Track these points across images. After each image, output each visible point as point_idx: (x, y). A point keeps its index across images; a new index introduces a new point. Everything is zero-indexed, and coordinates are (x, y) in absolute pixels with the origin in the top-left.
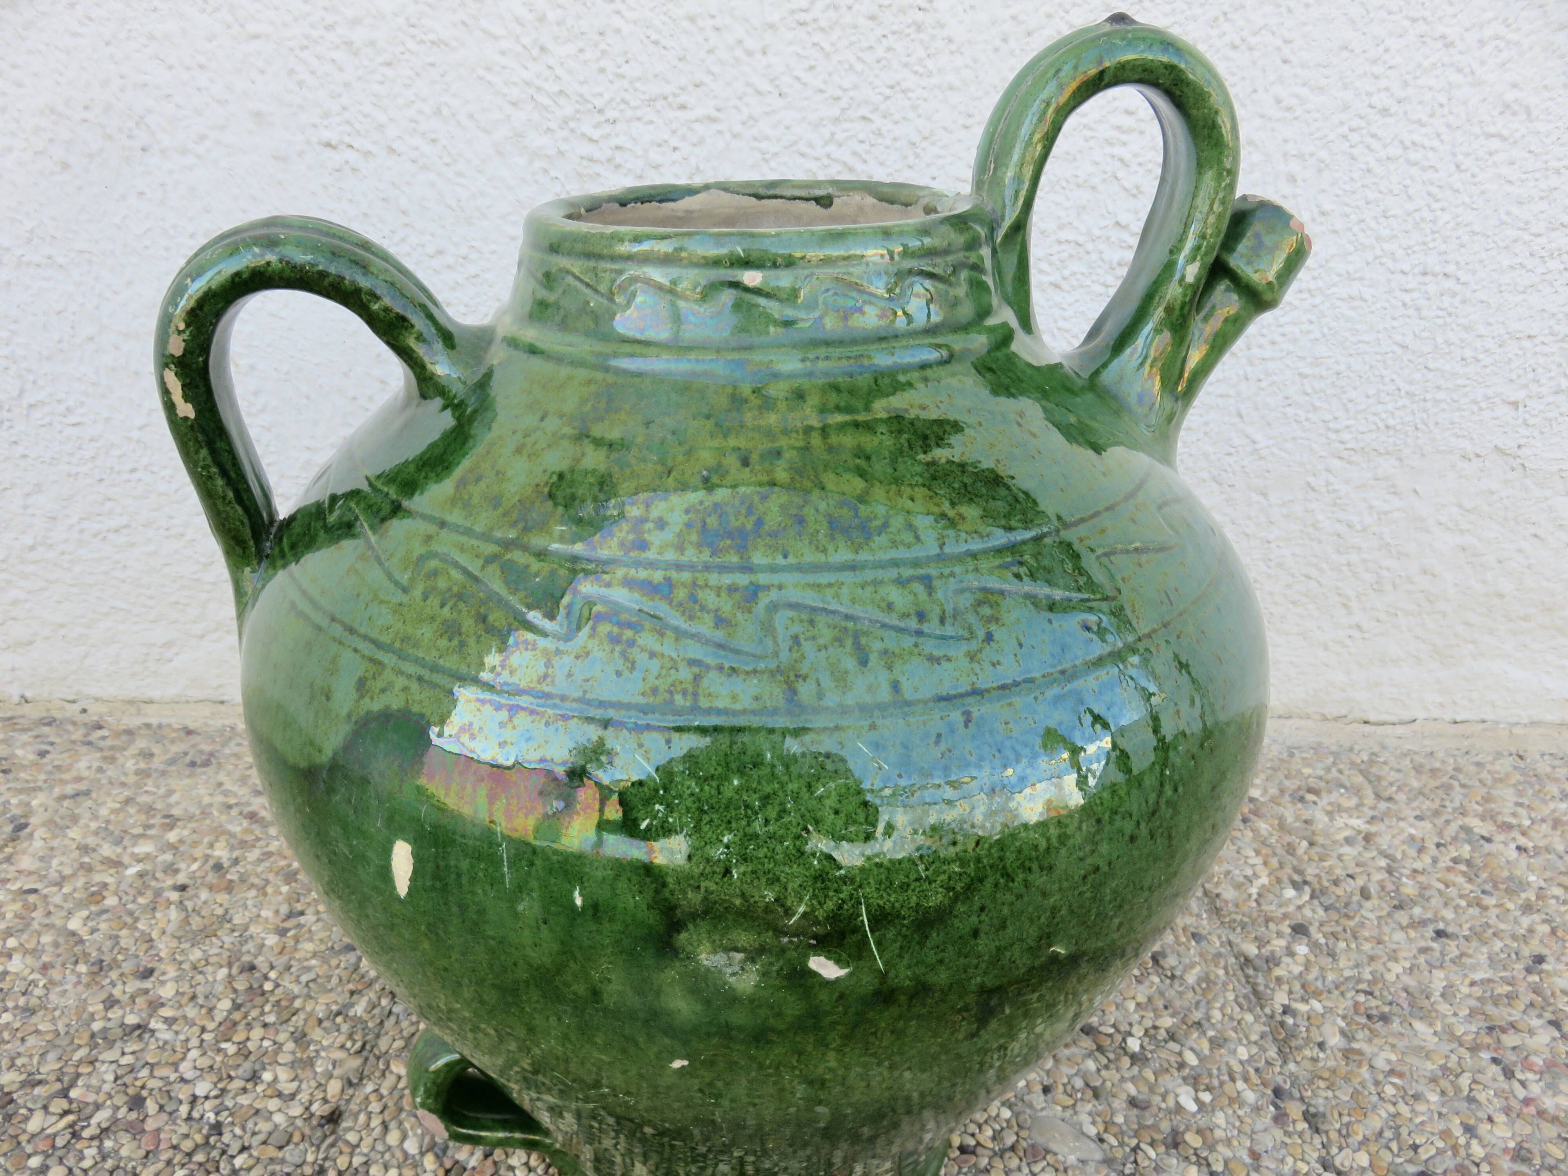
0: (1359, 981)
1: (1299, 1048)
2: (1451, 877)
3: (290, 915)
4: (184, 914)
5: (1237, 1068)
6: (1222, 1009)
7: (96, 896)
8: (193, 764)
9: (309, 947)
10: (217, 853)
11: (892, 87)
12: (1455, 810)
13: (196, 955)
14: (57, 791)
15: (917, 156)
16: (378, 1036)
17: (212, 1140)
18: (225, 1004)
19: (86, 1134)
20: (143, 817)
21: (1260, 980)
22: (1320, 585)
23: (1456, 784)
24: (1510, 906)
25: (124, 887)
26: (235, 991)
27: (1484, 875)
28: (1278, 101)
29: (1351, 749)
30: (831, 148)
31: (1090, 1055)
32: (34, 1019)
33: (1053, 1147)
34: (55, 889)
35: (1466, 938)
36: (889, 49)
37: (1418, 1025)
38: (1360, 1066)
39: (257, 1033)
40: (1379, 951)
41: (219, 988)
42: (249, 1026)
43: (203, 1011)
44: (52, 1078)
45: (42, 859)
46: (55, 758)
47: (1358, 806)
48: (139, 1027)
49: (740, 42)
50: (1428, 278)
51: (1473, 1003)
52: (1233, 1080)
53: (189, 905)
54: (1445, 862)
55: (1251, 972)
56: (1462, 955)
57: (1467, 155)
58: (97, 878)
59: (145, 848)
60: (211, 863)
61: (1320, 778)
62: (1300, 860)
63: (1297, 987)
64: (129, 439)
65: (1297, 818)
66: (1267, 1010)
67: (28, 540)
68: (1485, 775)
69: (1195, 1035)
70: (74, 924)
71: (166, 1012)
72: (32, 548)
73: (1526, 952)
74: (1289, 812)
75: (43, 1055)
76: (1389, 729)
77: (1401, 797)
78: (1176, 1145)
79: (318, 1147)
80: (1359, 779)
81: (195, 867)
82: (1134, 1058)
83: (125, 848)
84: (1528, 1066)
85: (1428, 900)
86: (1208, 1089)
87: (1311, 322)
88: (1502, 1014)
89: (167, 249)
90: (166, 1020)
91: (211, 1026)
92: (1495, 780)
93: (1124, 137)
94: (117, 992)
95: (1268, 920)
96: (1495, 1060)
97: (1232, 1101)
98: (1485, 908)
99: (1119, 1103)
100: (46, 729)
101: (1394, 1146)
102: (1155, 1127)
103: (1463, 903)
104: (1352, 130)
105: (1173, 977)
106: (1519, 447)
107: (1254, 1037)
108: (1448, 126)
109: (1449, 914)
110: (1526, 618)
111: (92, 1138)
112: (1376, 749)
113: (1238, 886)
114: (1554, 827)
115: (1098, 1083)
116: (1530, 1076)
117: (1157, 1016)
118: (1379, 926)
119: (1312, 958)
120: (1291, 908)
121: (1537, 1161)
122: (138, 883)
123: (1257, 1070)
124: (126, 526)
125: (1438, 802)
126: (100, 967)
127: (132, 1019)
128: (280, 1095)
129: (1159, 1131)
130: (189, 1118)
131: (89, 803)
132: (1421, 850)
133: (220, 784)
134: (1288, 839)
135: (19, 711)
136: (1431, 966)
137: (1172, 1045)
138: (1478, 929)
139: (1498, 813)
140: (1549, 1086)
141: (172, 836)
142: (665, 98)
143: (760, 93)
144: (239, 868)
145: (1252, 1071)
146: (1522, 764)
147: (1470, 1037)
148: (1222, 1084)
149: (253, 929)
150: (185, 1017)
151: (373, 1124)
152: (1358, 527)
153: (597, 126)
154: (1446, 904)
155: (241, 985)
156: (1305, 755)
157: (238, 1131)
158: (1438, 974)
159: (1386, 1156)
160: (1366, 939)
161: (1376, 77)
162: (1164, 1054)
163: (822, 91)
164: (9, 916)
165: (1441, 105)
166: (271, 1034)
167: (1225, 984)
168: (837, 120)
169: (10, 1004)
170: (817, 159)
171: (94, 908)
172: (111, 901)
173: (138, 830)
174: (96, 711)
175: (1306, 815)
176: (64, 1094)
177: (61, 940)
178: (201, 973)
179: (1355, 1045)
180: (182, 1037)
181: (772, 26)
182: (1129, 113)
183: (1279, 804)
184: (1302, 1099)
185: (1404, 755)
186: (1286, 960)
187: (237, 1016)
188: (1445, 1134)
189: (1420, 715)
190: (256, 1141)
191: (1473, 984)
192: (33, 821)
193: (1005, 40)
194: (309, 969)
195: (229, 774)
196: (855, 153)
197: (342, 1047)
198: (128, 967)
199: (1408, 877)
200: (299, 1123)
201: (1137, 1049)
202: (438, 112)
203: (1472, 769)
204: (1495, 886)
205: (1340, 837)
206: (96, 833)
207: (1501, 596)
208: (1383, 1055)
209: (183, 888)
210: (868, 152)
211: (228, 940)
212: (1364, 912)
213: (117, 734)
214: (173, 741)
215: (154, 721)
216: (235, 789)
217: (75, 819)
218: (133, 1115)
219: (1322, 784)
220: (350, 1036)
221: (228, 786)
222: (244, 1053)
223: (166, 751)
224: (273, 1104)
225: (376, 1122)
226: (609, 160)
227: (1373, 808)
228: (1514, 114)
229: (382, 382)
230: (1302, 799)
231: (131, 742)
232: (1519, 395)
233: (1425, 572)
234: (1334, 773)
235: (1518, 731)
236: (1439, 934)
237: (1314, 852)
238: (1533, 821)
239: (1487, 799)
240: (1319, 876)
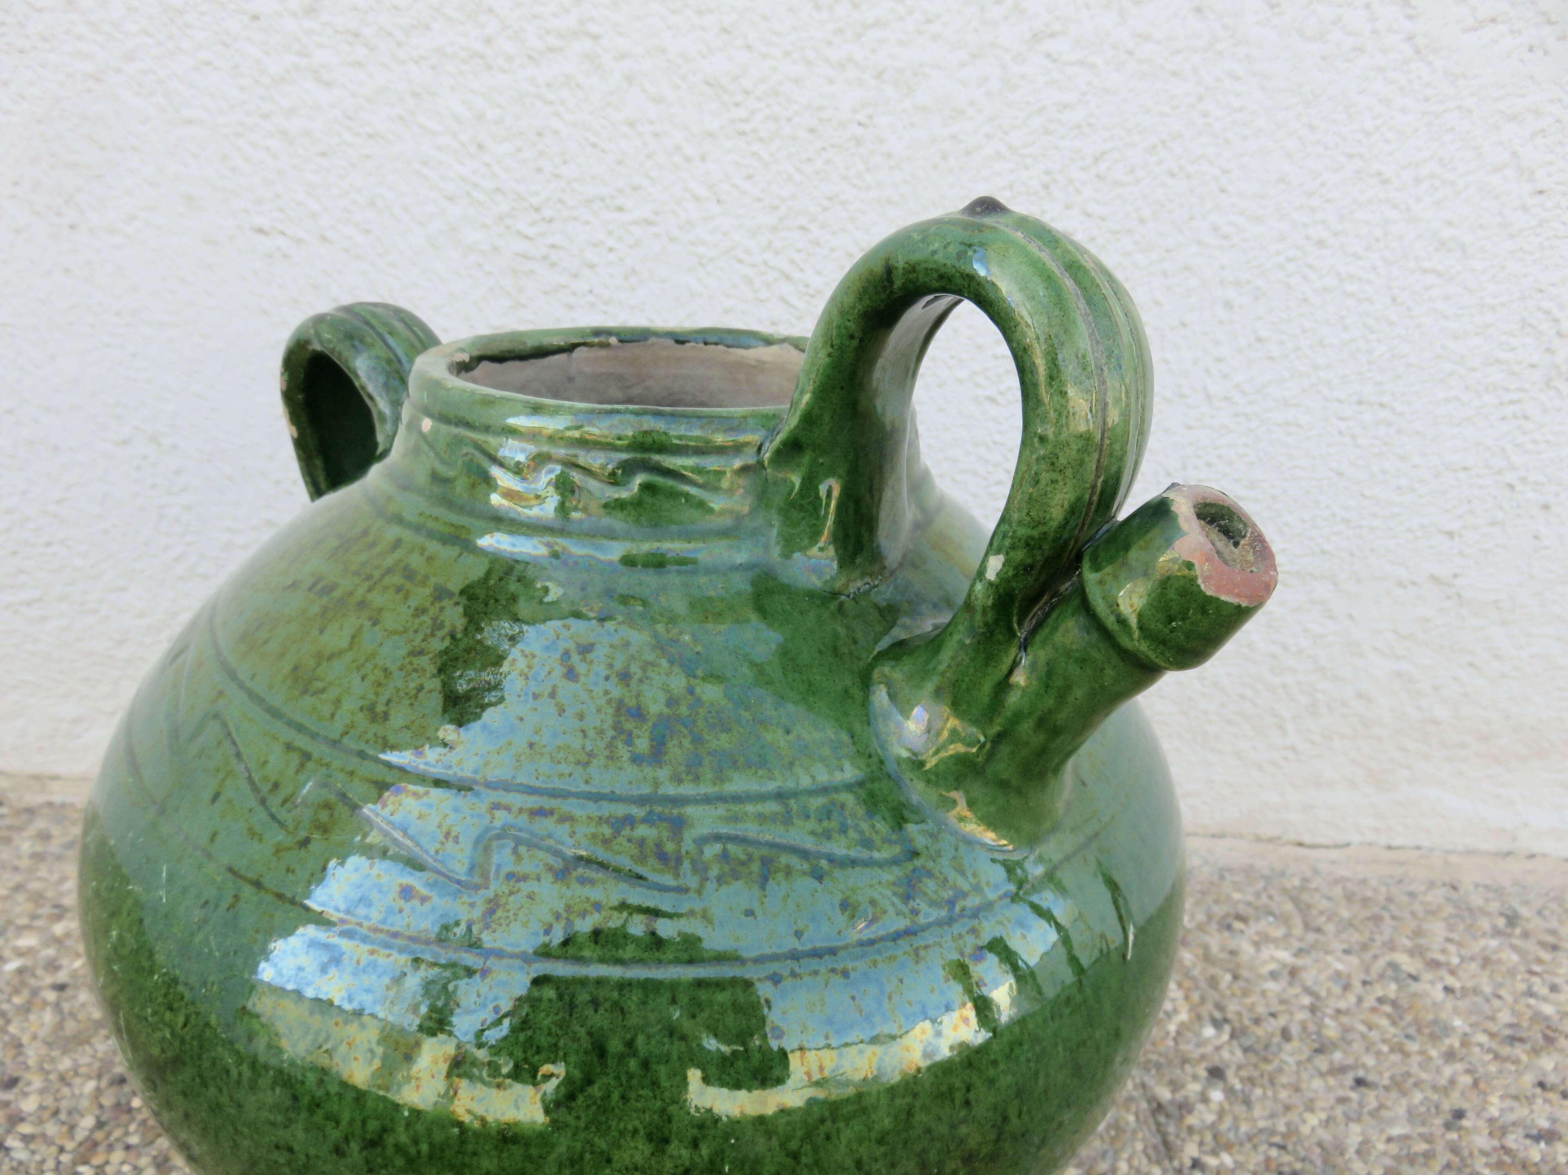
0: (1273, 1133)
2: (1375, 1019)
4: (58, 1018)
6: (1129, 1161)
11: (830, 199)
12: (1384, 944)
13: (65, 1064)
18: (88, 1122)
20: (30, 906)
21: (1171, 1129)
22: (1255, 705)
23: (1386, 915)
24: (1433, 1053)
26: (101, 1107)
27: (1409, 1018)
28: (1216, 229)
29: (1283, 874)
35: (1387, 1088)
36: (828, 162)
39: (118, 1155)
40: (1296, 1100)
41: (85, 1103)
42: (111, 1148)
43: (65, 1129)
47: (1287, 936)
49: (678, 148)
50: (1364, 408)
51: (1388, 1162)
53: (66, 1006)
54: (1370, 1002)
55: (1162, 1119)
56: (1381, 1106)
57: (1403, 289)
59: (28, 941)
61: (1249, 904)
62: (1223, 995)
63: (1208, 1137)
64: (45, 512)
65: (1223, 949)
66: (1176, 1163)
68: (1417, 907)
71: (25, 1129)
73: (1446, 1106)
74: (1215, 941)
76: (1322, 853)
77: (1330, 928)
80: (1289, 907)
81: (78, 964)
83: (7, 940)
85: (1350, 1043)
87: (1246, 445)
89: (92, 326)
90: (24, 1138)
91: (70, 1145)
92: (1427, 913)
95: (1185, 1061)
98: (1406, 1055)
103: (1385, 1049)
104: (1289, 260)
106: (1455, 576)
108: (1385, 260)
109: (1369, 1060)
110: (1462, 746)
112: (1309, 874)
114: (1484, 966)
118: (1298, 1072)
119: (1227, 1106)
120: (1209, 1049)
122: (16, 981)
124: (39, 600)
125: (1367, 935)
132: (1347, 987)
134: (1211, 971)
136: (1348, 1119)
138: (1399, 1078)
139: (1428, 949)
141: (59, 928)
142: (602, 200)
143: (697, 199)
146: (1454, 895)
150: (44, 1135)
152: (1294, 649)
153: (533, 224)
154: (1368, 1049)
155: (108, 1100)
156: (1236, 879)
158: (1355, 1128)
160: (1284, 1086)
161: (1313, 210)
163: (759, 200)
165: (1377, 240)
166: (132, 1157)
167: (1134, 1132)
168: (774, 229)
170: (753, 266)
173: (23, 921)
175: (1232, 944)
178: (69, 1085)
180: (38, 1158)
181: (711, 135)
183: (1205, 932)
185: (1336, 882)
186: (1200, 1107)
187: (99, 1135)
189: (1355, 838)
191: (1390, 1140)
193: (944, 158)
196: (793, 262)
199: (1332, 1017)
202: (372, 204)
203: (1405, 899)
204: (1419, 1031)
205: (1265, 970)
207: (1436, 722)
209: (61, 988)
212: (1284, 1056)
219: (1250, 911)
223: (66, 833)
226: (545, 258)
227: (1301, 939)
228: (1450, 251)
230: (1229, 927)
231: (31, 822)
232: (1454, 525)
233: (1359, 696)
234: (1264, 899)
235: (1453, 859)
236: (1360, 1082)
237: (1238, 986)
238: (1463, 959)
239: (1418, 933)
240: (1239, 1014)
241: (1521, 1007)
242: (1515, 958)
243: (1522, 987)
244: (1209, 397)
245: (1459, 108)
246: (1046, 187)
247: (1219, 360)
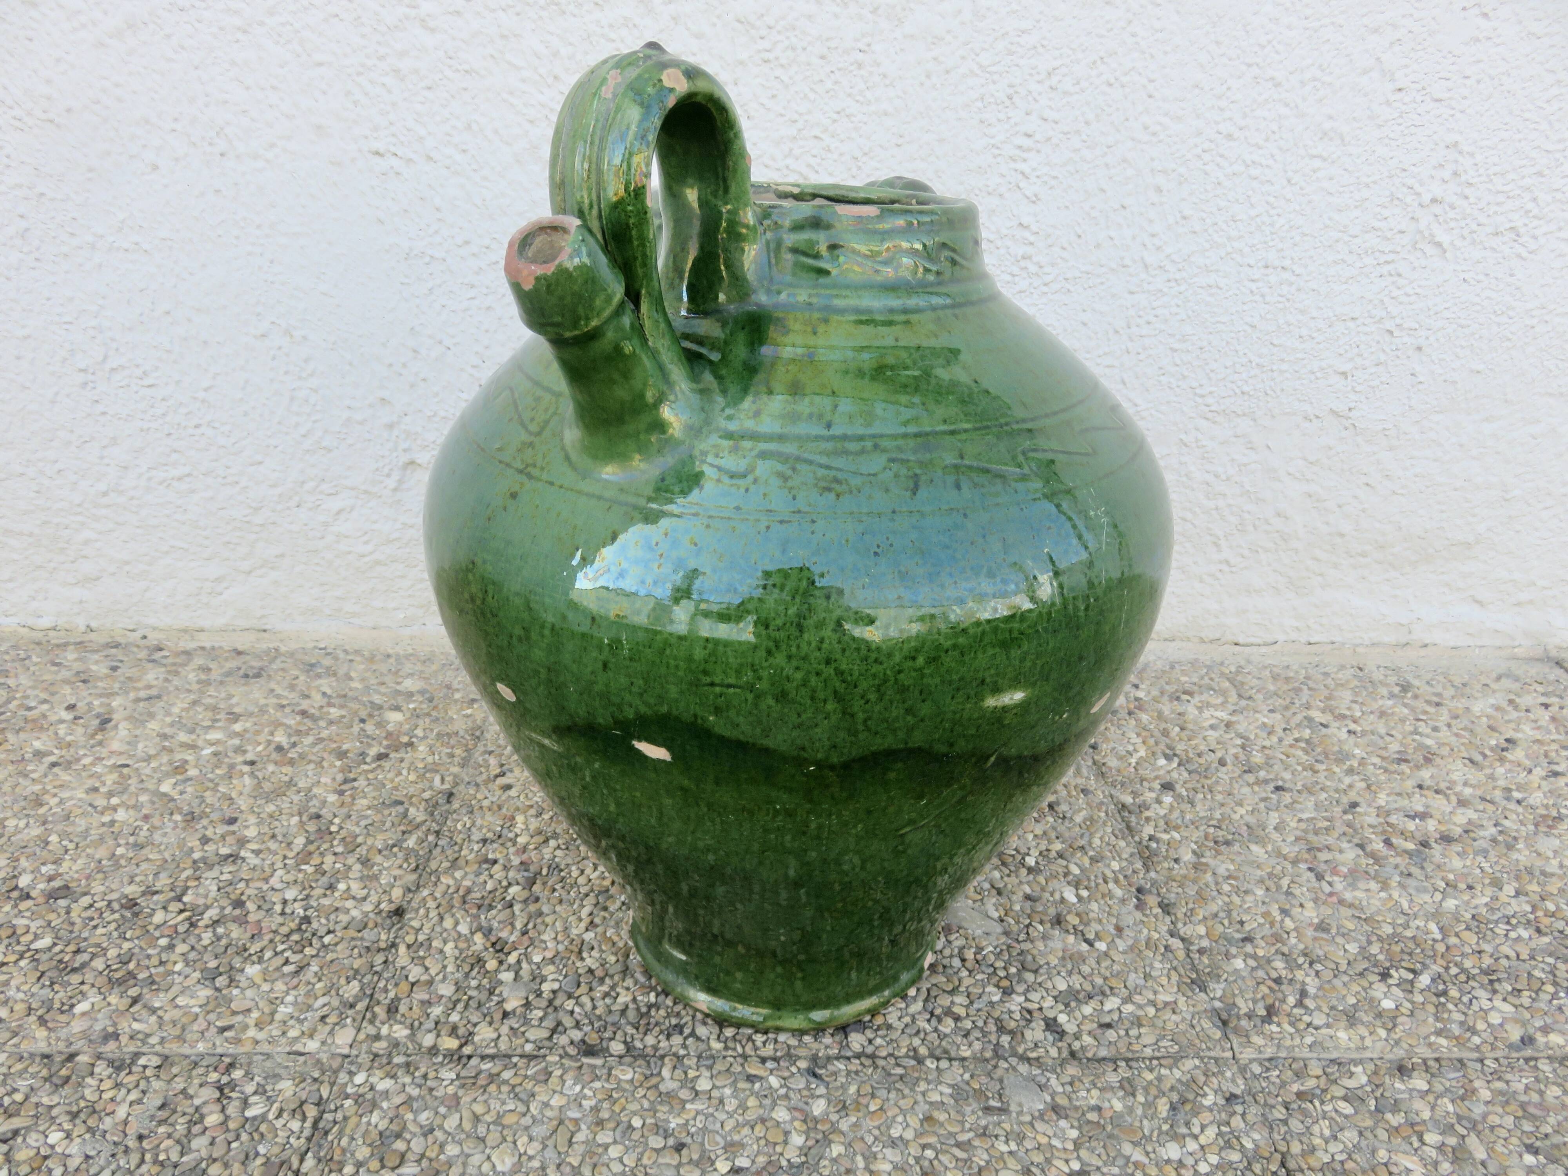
0: (1211, 819)
1: (1159, 863)
2: (1292, 751)
3: (346, 781)
4: (256, 781)
5: (1109, 874)
6: (1101, 839)
7: (180, 768)
8: (246, 676)
9: (365, 802)
10: (277, 739)
11: (838, 113)
12: (1301, 705)
13: (270, 808)
14: (132, 695)
15: (859, 168)
16: (428, 860)
17: (304, 927)
18: (300, 841)
19: (200, 924)
20: (210, 714)
21: (1133, 819)
22: (1195, 526)
23: (1305, 687)
24: (1337, 770)
25: (201, 762)
26: (307, 832)
27: (1319, 750)
28: (1146, 128)
29: (1222, 664)
30: (790, 161)
31: (996, 868)
32: (144, 851)
33: (964, 924)
34: (144, 764)
35: (1299, 792)
36: (836, 82)
37: (1254, 848)
38: (1205, 872)
39: (329, 859)
41: (294, 830)
42: (322, 855)
43: (283, 845)
44: (167, 889)
45: (129, 743)
46: (125, 671)
47: (1223, 703)
48: (231, 855)
50: (1269, 271)
51: (1299, 833)
52: (1106, 882)
53: (260, 775)
54: (1288, 740)
55: (1126, 814)
56: (1295, 802)
57: (1296, 172)
58: (178, 757)
59: (215, 735)
60: (273, 746)
61: (1195, 684)
62: (1173, 740)
63: (1162, 823)
64: (195, 398)
65: (1172, 712)
66: (1137, 838)
67: (102, 487)
68: (1329, 681)
69: (1079, 855)
70: (165, 788)
71: (253, 846)
72: (105, 494)
73: (1345, 800)
74: (1167, 708)
75: (156, 874)
76: (1255, 649)
77: (1259, 697)
78: (1059, 922)
79: (389, 930)
80: (1227, 684)
81: (260, 748)
82: (1030, 870)
83: (198, 736)
84: (1335, 872)
85: (1272, 766)
86: (1086, 888)
88: (1319, 840)
89: (237, 238)
90: (253, 851)
91: (291, 854)
92: (1337, 685)
93: (1025, 155)
94: (209, 833)
95: (1142, 780)
96: (1310, 869)
97: (1103, 896)
98: (1316, 772)
99: (1018, 897)
100: (114, 651)
101: (1226, 922)
102: (1045, 913)
103: (1300, 768)
104: (1204, 151)
105: (1064, 817)
106: (1350, 410)
107: (1125, 856)
108: (1281, 149)
109: (1287, 776)
110: (1364, 555)
111: (207, 927)
112: (1243, 663)
113: (1121, 758)
114: (1380, 717)
115: (1001, 885)
116: (1336, 878)
117: (1050, 842)
118: (1231, 784)
119: (1175, 805)
120: (1162, 772)
121: (1334, 931)
122: (214, 760)
123: (1125, 877)
124: (189, 475)
125: (1288, 700)
126: (191, 818)
127: (224, 851)
128: (354, 898)
129: (1046, 914)
130: (283, 913)
131: (162, 704)
132: (1269, 733)
133: (272, 691)
134: (1164, 725)
135: (86, 638)
136: (1269, 809)
137: (1060, 861)
138: (1309, 785)
139: (1337, 708)
140: (1349, 885)
141: (238, 727)
144: (298, 749)
145: (1121, 877)
146: (1361, 674)
147: (1292, 855)
148: (1097, 885)
149: (315, 790)
150: (268, 849)
151: (431, 915)
152: (1224, 477)
154: (1286, 769)
155: (312, 827)
156: (1183, 668)
157: (323, 921)
158: (1274, 815)
159: (1220, 929)
160: (1219, 792)
161: (1222, 110)
162: (1053, 867)
163: (782, 115)
164: (109, 783)
165: (1274, 132)
166: (341, 859)
167: (1104, 824)
168: (794, 138)
169: (122, 842)
171: (179, 777)
172: (192, 772)
173: (207, 723)
174: (154, 638)
175: (1180, 709)
176: (179, 899)
177: (155, 799)
178: (277, 820)
179: (1203, 860)
180: (268, 862)
181: (742, 63)
182: (1029, 136)
183: (1159, 702)
184: (1159, 894)
185: (1265, 667)
186: (1155, 806)
187: (311, 848)
188: (1266, 915)
189: (1281, 638)
190: (338, 927)
191: (1300, 820)
192: (116, 717)
193: (928, 77)
194: (366, 817)
195: (278, 683)
196: (809, 166)
197: (401, 867)
198: (215, 816)
199: (1258, 751)
200: (371, 915)
201: (1033, 864)
202: (469, 127)
203: (1320, 677)
204: (1327, 757)
205: (1206, 724)
206: (172, 725)
207: (1342, 535)
208: (1224, 866)
209: (252, 763)
210: (819, 165)
211: (296, 798)
212: (1220, 775)
213: (178, 654)
214: (226, 659)
215: (208, 645)
216: (286, 693)
217: (152, 716)
218: (238, 912)
219: (1196, 688)
220: (406, 860)
221: (279, 691)
222: (320, 870)
223: (222, 667)
224: (349, 904)
225: (433, 914)
227: (1236, 704)
228: (1331, 139)
229: (415, 351)
230: (1178, 699)
231: (189, 661)
232: (1347, 367)
233: (1279, 515)
234: (1206, 680)
235: (1360, 650)
236: (1278, 789)
237: (1184, 735)
238: (1363, 713)
239: (1329, 698)
240: (1186, 751)
241: (1409, 740)
242: (1406, 711)
243: (1409, 728)
244: (1146, 266)
245: (1333, 23)
246: (1010, 98)
247: (1153, 236)
